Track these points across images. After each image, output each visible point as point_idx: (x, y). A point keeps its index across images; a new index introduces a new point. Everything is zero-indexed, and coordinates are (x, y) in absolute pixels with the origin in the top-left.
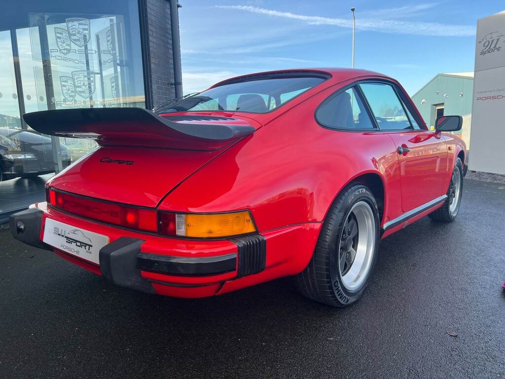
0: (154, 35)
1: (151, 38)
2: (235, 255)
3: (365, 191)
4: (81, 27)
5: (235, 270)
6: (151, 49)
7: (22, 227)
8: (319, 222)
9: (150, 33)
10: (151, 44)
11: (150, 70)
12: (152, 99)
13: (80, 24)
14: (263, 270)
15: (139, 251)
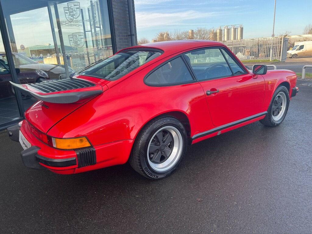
0: (116, 7)
1: (114, 10)
2: (74, 158)
3: (169, 120)
4: (75, 7)
5: (76, 164)
6: (114, 16)
7: (11, 134)
8: (132, 139)
9: (113, 6)
10: (114, 13)
11: (114, 29)
12: (116, 46)
13: (75, 5)
14: (95, 164)
15: (36, 153)
